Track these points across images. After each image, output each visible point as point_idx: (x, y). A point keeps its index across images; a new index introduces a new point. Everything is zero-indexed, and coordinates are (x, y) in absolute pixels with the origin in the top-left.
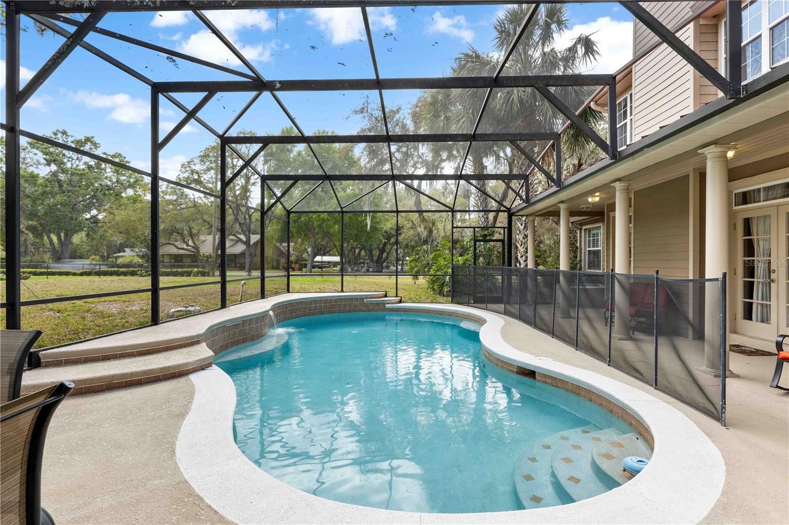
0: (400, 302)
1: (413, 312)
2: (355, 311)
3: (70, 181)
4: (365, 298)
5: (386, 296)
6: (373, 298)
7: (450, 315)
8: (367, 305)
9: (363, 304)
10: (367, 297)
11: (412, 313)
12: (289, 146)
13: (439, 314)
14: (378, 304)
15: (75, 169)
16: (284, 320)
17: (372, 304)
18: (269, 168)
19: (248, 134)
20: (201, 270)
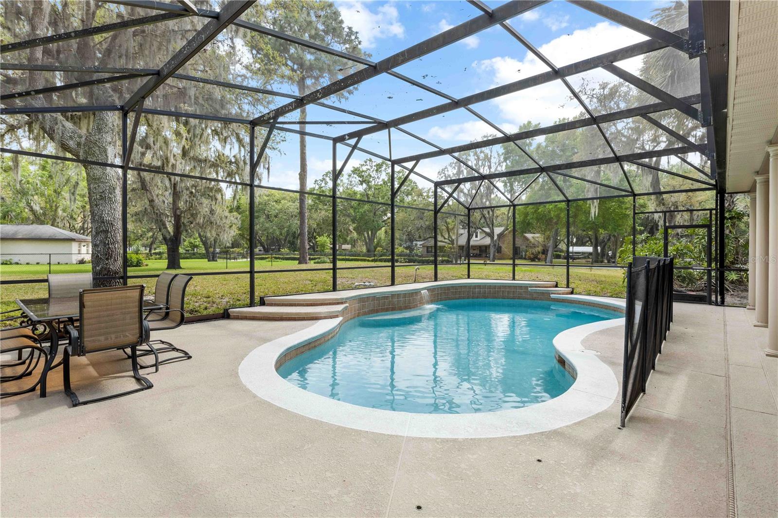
0: (572, 293)
1: (579, 304)
2: (519, 298)
3: (374, 194)
4: (530, 287)
5: (556, 286)
6: (539, 287)
7: (615, 311)
8: (531, 293)
9: (527, 292)
10: (531, 286)
11: (577, 305)
12: (528, 141)
13: (604, 308)
14: (543, 293)
15: (376, 185)
16: (446, 300)
17: (536, 293)
18: (507, 165)
19: (490, 136)
20: (446, 258)
